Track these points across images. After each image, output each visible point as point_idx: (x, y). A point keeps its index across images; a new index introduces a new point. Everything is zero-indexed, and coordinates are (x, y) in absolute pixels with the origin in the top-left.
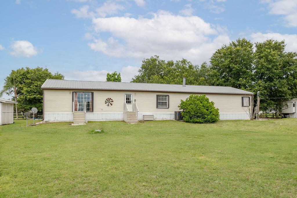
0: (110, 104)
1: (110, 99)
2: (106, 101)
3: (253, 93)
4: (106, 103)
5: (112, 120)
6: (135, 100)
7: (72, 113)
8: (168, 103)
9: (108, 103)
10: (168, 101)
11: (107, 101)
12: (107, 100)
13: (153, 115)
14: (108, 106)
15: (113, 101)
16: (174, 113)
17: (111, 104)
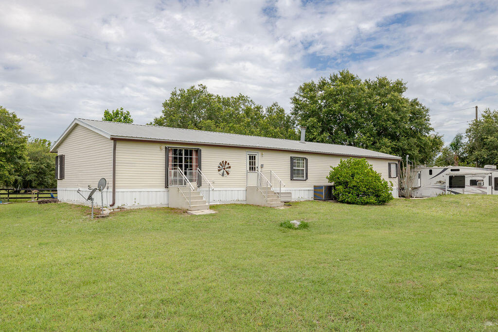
0: (225, 173)
1: (226, 162)
2: (219, 167)
3: (399, 158)
4: (219, 171)
5: (229, 203)
6: (262, 166)
7: (164, 189)
8: (305, 171)
9: (222, 171)
10: (305, 169)
11: (221, 167)
12: (220, 164)
13: (290, 193)
14: (223, 175)
15: (230, 167)
16: (313, 189)
17: (227, 172)
